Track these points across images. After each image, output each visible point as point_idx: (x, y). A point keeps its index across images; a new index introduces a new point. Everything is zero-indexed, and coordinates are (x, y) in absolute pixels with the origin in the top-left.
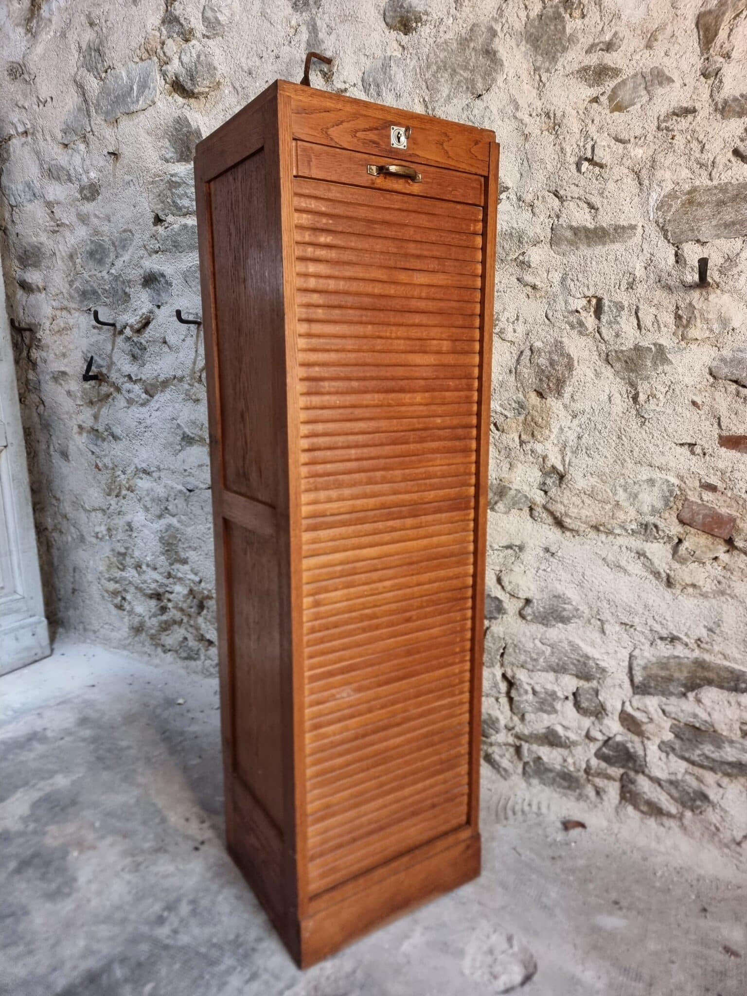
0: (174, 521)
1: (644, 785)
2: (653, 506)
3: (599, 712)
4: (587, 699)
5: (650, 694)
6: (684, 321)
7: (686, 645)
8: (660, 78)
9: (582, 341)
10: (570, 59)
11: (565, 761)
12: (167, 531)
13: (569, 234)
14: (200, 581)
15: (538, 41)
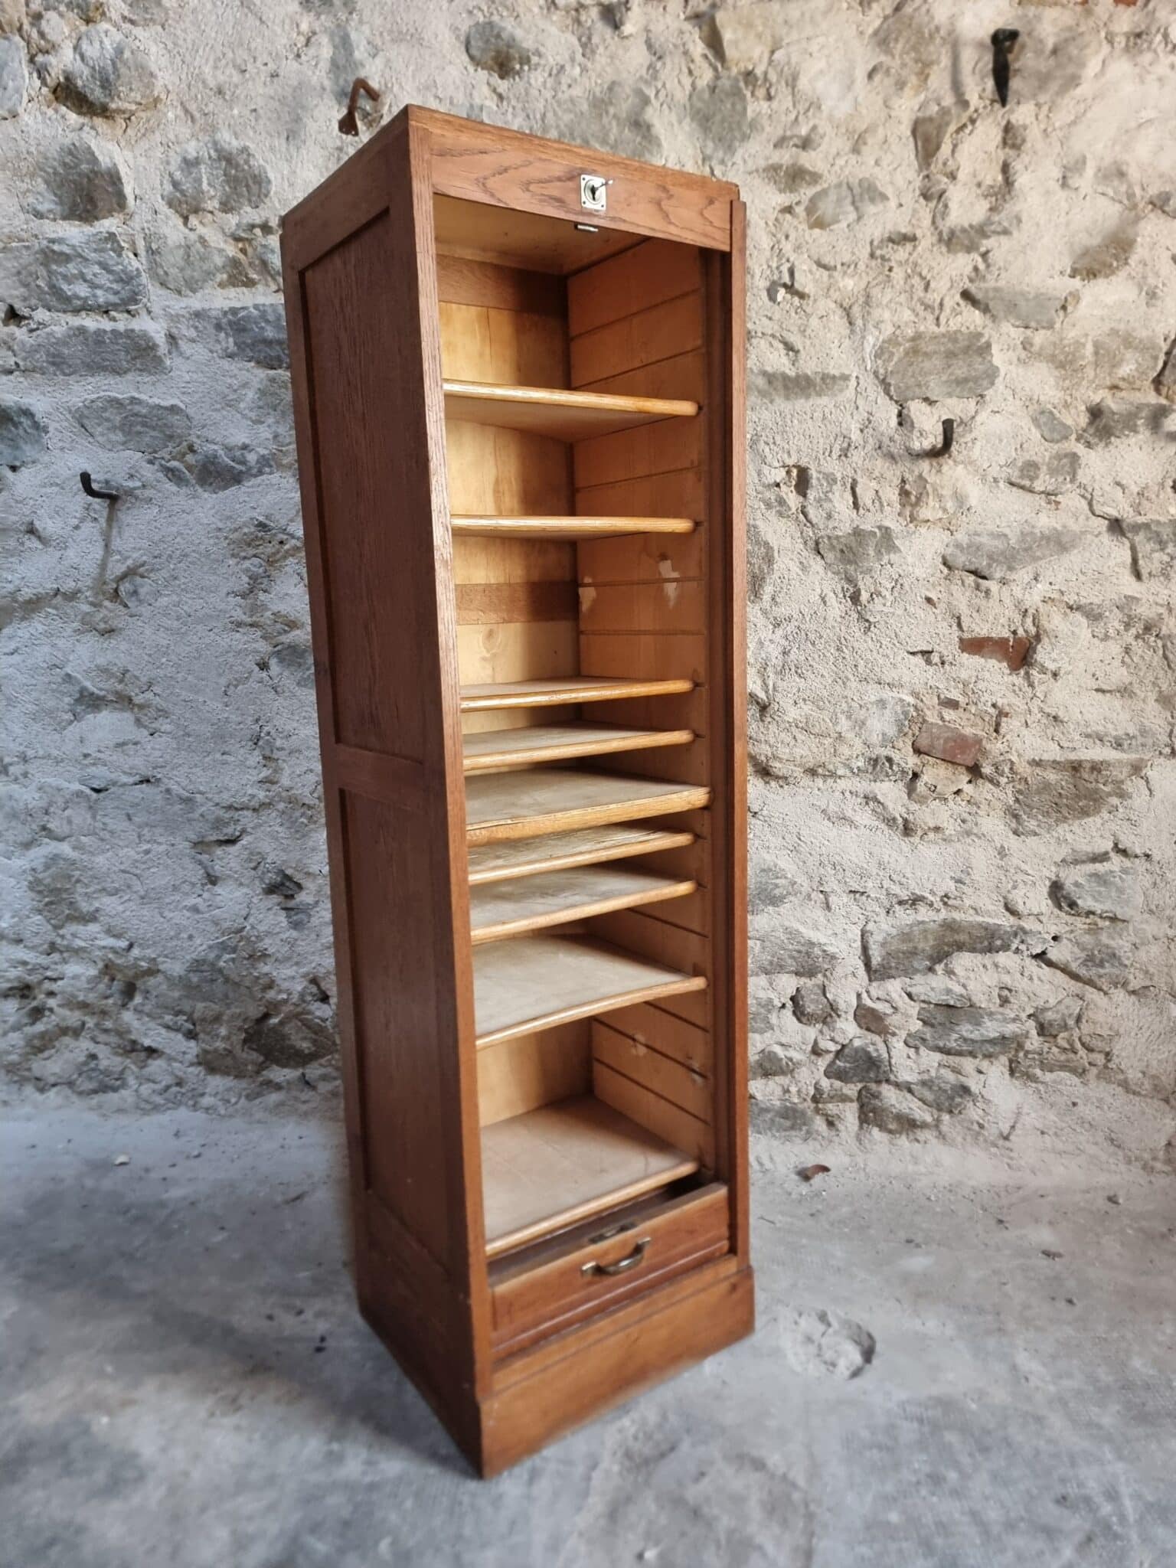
0: (65, 849)
1: (891, 1097)
2: (884, 734)
3: (829, 1014)
4: (812, 1001)
5: (889, 977)
6: (913, 498)
7: (931, 905)
8: (866, 193)
9: (782, 525)
10: (753, 152)
11: (788, 1091)
12: (47, 867)
13: (761, 382)
14: (131, 946)
15: (707, 120)
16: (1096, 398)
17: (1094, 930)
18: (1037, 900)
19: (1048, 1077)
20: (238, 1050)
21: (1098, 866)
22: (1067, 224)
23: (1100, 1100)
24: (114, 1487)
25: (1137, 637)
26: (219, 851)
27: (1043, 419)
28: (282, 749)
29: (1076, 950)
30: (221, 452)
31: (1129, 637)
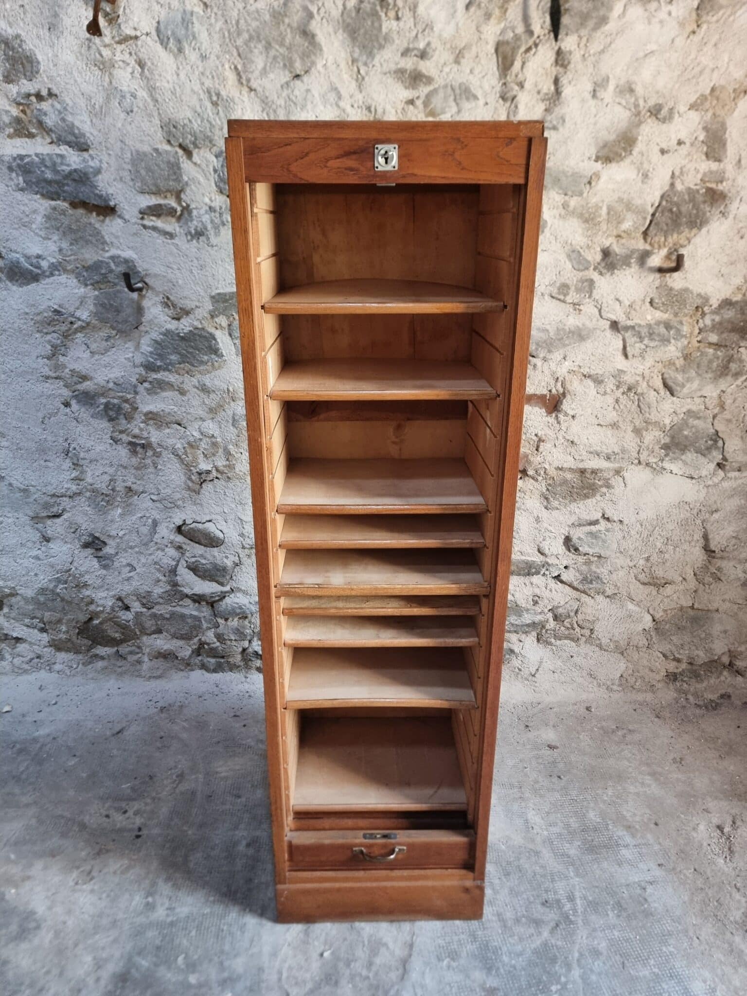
8: (464, 94)
10: (387, 58)
15: (355, 33)
16: (607, 243)
17: (588, 563)
18: (556, 547)
19: (558, 642)
20: (74, 638)
21: (592, 527)
22: (595, 124)
23: (586, 654)
24: (22, 934)
25: (623, 393)
26: (49, 522)
27: (574, 256)
28: (84, 459)
29: (577, 574)
30: (22, 260)
31: (618, 394)
